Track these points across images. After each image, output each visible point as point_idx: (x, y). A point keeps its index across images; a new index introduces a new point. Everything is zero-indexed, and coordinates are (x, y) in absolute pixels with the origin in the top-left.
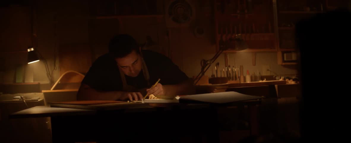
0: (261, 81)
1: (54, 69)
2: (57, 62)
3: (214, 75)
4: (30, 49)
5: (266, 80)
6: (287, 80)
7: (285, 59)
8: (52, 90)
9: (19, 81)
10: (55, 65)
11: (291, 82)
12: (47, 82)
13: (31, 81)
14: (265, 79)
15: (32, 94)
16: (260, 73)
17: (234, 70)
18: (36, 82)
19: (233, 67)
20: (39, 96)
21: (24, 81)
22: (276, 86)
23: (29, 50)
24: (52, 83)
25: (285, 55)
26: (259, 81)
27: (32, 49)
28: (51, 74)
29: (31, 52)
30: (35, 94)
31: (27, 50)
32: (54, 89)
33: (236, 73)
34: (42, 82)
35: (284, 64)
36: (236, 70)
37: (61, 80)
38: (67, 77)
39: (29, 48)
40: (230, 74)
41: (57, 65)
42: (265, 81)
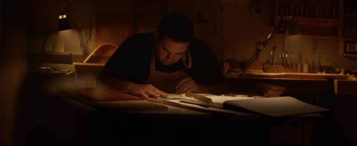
0: (319, 74)
1: (90, 39)
2: (94, 31)
3: (269, 61)
4: (62, 17)
5: (326, 73)
6: (348, 75)
7: (347, 50)
8: (84, 63)
9: (48, 49)
10: (90, 36)
11: (352, 78)
12: (80, 52)
13: (61, 50)
14: (325, 71)
15: (62, 65)
16: (319, 63)
17: (291, 57)
18: (68, 53)
19: (291, 53)
20: (69, 68)
21: (54, 50)
22: (336, 81)
23: (60, 17)
24: (86, 54)
25: (348, 45)
26: (317, 73)
27: (65, 16)
28: (85, 45)
29: (63, 19)
30: (65, 65)
31: (59, 17)
32: (87, 62)
33: (294, 60)
34: (74, 53)
35: (345, 55)
36: (293, 57)
37: (96, 52)
38: (103, 50)
39: (61, 15)
40: (286, 61)
41: (93, 36)
42: (324, 74)
